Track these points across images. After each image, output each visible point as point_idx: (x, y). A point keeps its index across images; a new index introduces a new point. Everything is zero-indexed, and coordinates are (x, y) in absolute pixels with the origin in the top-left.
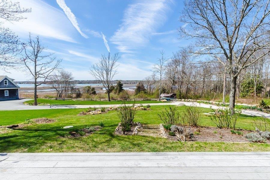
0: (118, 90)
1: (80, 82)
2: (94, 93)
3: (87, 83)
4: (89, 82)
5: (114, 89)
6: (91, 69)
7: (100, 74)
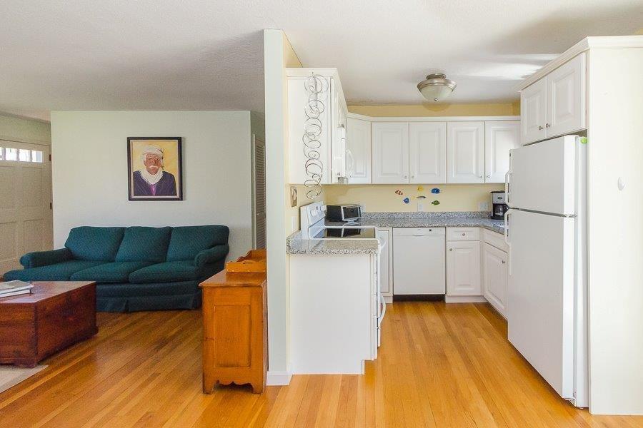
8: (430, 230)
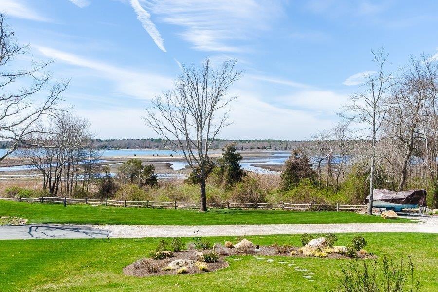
0: (226, 174)
1: (102, 144)
2: (153, 182)
3: (124, 148)
4: (128, 145)
5: (215, 170)
6: (152, 111)
7: (178, 126)
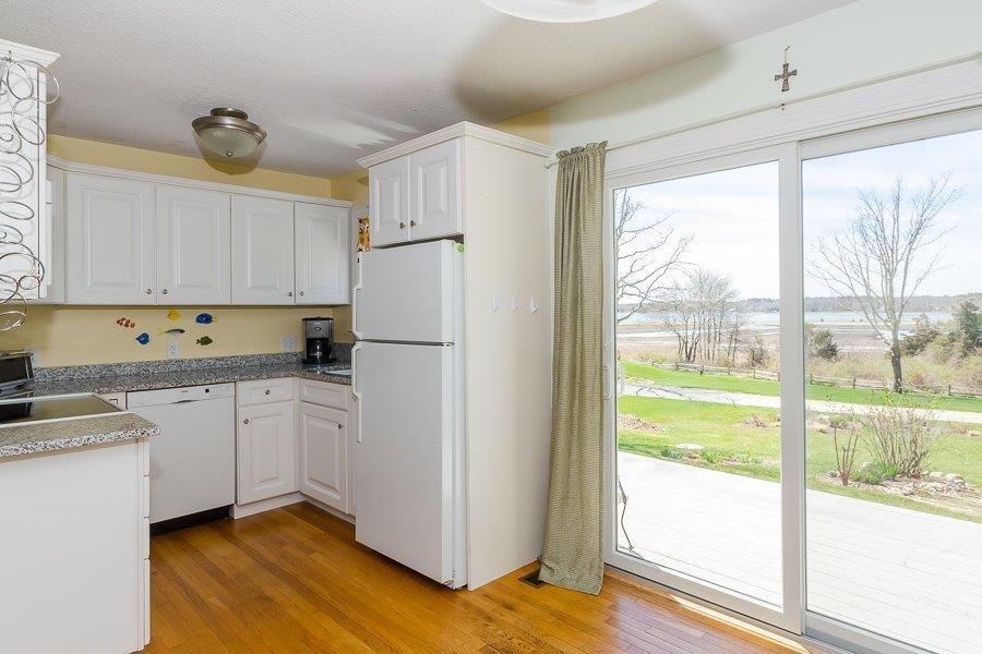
0: (958, 344)
2: (830, 352)
5: (939, 339)
8: (207, 391)
